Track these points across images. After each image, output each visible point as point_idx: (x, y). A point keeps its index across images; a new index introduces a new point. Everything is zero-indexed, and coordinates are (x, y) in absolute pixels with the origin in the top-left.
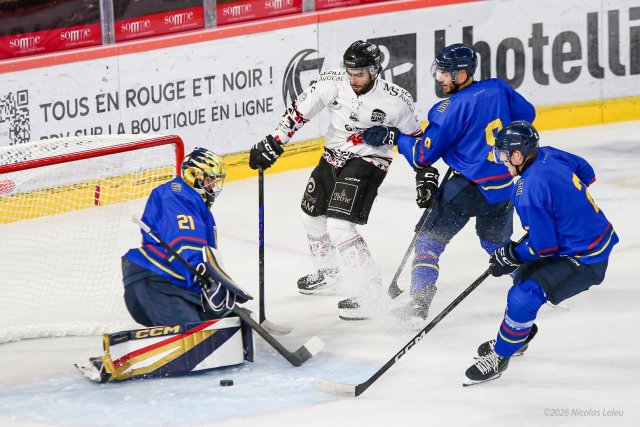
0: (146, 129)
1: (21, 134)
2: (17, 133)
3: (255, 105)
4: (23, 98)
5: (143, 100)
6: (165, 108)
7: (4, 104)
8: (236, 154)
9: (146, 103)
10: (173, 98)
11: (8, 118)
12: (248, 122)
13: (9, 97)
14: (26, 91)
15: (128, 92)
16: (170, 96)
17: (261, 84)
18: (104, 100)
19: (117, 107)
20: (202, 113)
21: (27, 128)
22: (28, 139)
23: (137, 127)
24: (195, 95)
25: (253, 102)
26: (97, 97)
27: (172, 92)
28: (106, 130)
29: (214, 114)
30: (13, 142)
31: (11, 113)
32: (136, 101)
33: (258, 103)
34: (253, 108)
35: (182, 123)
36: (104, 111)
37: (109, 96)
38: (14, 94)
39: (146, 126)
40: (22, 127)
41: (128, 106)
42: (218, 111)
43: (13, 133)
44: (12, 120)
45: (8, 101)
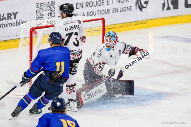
0: (91, 15)
1: (52, 15)
2: (51, 15)
3: (126, 8)
4: (53, 3)
5: (91, 5)
6: (98, 8)
7: (47, 5)
8: (120, 24)
9: (92, 6)
10: (100, 5)
11: (48, 10)
12: (124, 14)
13: (48, 3)
14: (54, 1)
15: (86, 3)
16: (99, 4)
17: (128, 1)
18: (79, 5)
19: (82, 7)
20: (109, 10)
21: (54, 13)
22: (54, 17)
23: (89, 14)
24: (108, 4)
25: (125, 7)
26: (76, 4)
27: (100, 3)
28: (79, 15)
29: (113, 11)
30: (49, 17)
31: (49, 8)
32: (89, 5)
33: (127, 8)
34: (126, 9)
35: (103, 13)
36: (78, 8)
37: (80, 4)
38: (50, 2)
39: (91, 14)
40: (52, 13)
41: (86, 7)
42: (115, 10)
43: (49, 15)
44: (49, 10)
45: (48, 4)
